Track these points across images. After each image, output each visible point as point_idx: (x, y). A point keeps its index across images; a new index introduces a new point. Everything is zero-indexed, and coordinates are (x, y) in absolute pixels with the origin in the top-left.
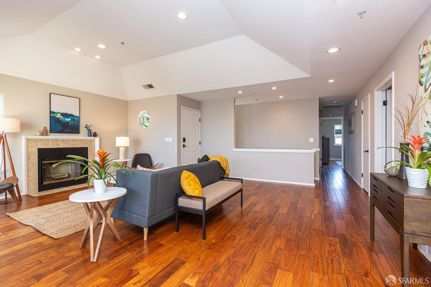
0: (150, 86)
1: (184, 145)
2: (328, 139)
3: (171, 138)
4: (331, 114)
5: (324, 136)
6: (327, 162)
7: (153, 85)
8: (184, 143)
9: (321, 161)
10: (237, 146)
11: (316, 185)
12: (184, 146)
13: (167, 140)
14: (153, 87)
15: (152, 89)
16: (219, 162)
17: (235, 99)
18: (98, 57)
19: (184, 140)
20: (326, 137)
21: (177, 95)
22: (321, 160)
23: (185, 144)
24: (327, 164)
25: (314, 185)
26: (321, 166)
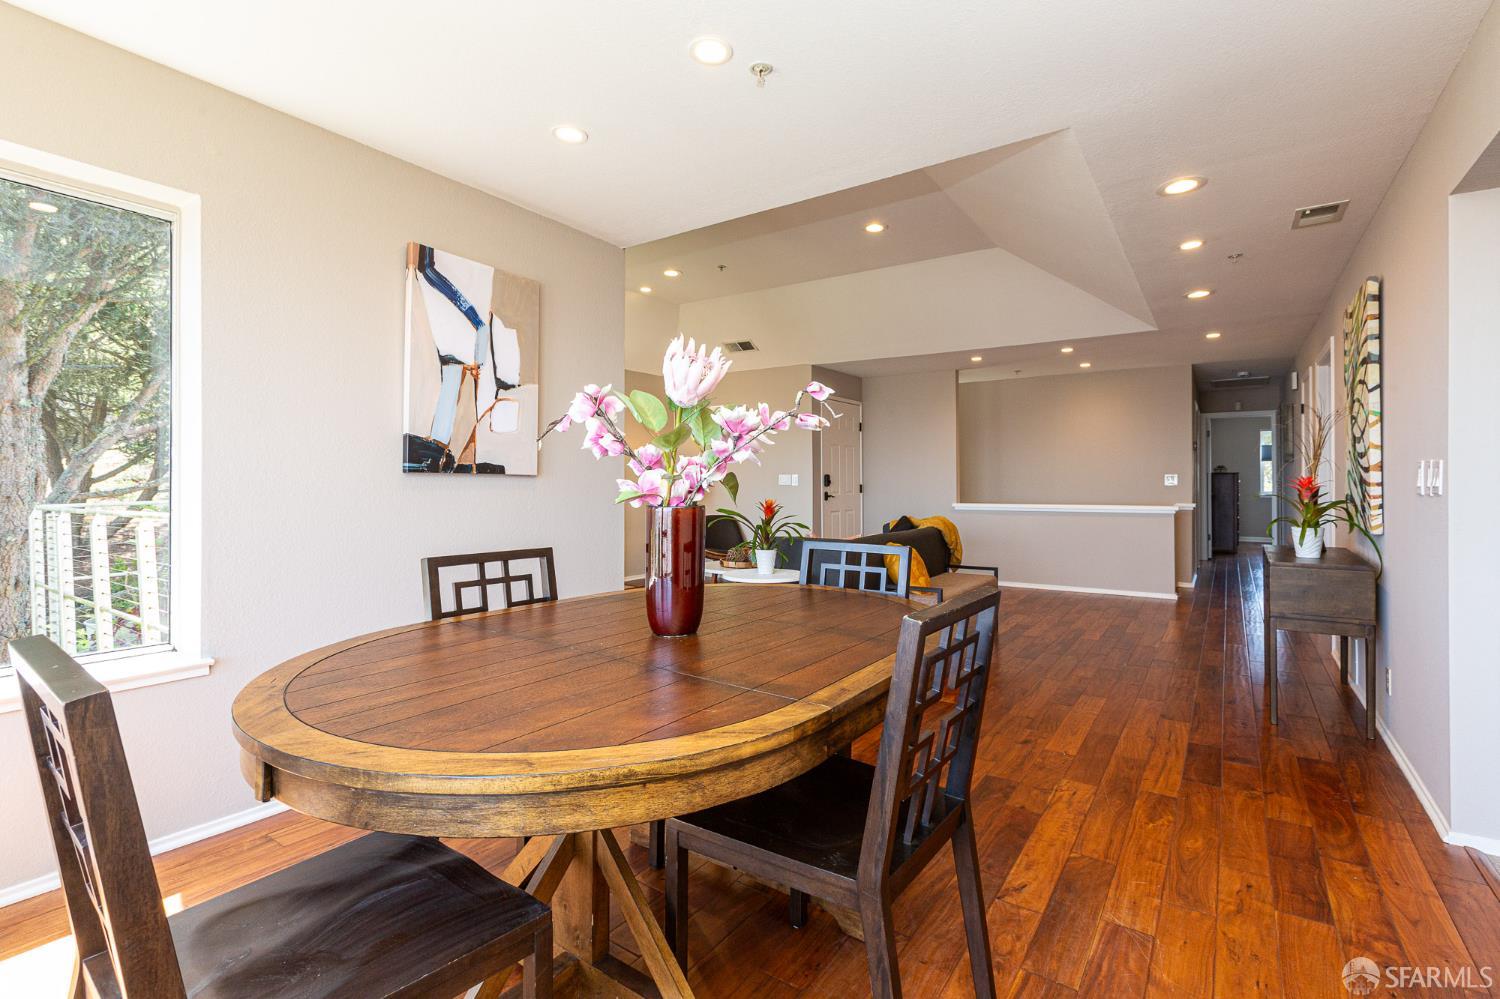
0: (746, 346)
1: (826, 494)
2: (1235, 476)
3: (796, 476)
4: (1238, 404)
5: (1221, 467)
6: (1230, 547)
7: (754, 343)
8: (828, 489)
9: (1210, 542)
10: (963, 498)
11: (1179, 598)
12: (827, 496)
13: (784, 480)
14: (753, 348)
15: (748, 352)
16: (940, 532)
17: (957, 372)
18: (646, 290)
19: (828, 481)
20: (1228, 471)
21: (813, 366)
22: (1209, 539)
23: (830, 490)
24: (1232, 553)
25: (1174, 597)
26: (1210, 557)
